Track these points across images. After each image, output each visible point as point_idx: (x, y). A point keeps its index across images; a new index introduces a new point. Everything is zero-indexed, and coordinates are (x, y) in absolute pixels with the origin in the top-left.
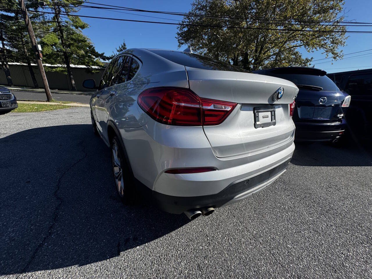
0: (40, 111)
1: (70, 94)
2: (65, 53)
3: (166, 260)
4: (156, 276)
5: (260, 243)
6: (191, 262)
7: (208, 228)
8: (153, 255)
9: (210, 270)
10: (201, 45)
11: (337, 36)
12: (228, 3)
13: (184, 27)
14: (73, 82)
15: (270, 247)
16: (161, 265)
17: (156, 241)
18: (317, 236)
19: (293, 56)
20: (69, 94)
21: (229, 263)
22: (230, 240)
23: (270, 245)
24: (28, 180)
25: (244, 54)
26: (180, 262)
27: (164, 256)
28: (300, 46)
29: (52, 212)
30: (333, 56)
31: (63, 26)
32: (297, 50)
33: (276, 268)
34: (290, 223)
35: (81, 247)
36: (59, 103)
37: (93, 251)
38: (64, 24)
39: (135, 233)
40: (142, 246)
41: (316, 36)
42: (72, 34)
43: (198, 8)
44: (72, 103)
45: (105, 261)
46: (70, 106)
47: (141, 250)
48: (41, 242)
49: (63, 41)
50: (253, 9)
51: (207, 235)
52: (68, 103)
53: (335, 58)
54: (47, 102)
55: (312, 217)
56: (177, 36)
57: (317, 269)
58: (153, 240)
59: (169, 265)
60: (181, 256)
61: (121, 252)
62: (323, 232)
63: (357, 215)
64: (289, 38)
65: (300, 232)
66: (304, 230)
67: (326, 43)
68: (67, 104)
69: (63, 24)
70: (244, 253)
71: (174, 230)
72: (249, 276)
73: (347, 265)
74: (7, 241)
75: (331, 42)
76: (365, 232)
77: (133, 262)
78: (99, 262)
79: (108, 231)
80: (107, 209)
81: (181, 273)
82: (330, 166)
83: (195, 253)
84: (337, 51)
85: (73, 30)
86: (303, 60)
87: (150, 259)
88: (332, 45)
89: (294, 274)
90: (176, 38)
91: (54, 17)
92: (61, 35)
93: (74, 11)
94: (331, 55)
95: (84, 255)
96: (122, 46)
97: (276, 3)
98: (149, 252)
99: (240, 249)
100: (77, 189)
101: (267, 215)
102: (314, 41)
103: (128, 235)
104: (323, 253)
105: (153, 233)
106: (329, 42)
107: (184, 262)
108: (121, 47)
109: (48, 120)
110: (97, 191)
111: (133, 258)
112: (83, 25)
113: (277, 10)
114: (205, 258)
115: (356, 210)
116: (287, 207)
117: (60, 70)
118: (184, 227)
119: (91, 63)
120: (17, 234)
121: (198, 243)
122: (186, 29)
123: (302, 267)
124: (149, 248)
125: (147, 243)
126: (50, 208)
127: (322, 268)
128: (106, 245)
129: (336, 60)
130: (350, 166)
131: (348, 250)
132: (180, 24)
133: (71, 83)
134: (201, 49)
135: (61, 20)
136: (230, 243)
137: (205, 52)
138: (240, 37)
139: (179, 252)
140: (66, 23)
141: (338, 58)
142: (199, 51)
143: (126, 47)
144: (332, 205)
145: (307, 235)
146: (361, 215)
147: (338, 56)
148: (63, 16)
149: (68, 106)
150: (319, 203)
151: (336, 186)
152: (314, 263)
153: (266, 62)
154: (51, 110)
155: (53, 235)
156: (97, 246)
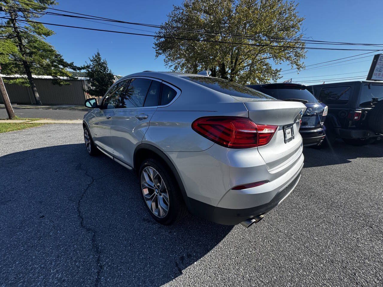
0: (5, 132)
1: (35, 109)
2: (25, 62)
3: (226, 270)
4: (225, 285)
5: (294, 240)
6: (247, 266)
7: (247, 235)
8: (212, 268)
9: (265, 270)
10: (178, 56)
11: (298, 50)
12: (203, 17)
14: (37, 95)
15: (303, 242)
16: (224, 274)
17: (209, 254)
18: (332, 227)
19: (265, 67)
20: (33, 109)
21: (277, 261)
22: (270, 242)
23: (302, 240)
24: (41, 215)
25: (221, 65)
26: (239, 268)
27: (223, 266)
28: (269, 58)
29: (90, 245)
30: (297, 67)
31: (22, 32)
32: (267, 61)
33: (314, 258)
34: (309, 219)
35: (141, 274)
36: (25, 121)
37: (155, 275)
38: (23, 29)
39: (186, 251)
40: (199, 261)
41: (282, 49)
42: (34, 42)
43: (175, 20)
44: (42, 120)
45: (172, 281)
46: (42, 124)
47: (200, 265)
48: (96, 277)
49: (22, 49)
50: (226, 23)
51: (249, 241)
52: (36, 120)
53: (298, 69)
54: (8, 119)
55: (322, 212)
56: (154, 46)
57: (342, 252)
58: (205, 254)
59: (231, 273)
60: (237, 263)
61: (182, 270)
62: (334, 222)
63: (352, 205)
64: (260, 51)
65: (319, 225)
66: (321, 223)
67: (290, 56)
68: (35, 122)
69: (21, 30)
70: (285, 250)
71: (220, 241)
72: (297, 268)
73: (360, 245)
74: (57, 283)
75: (294, 55)
76: (362, 217)
77: (198, 277)
78: (167, 284)
79: (160, 253)
80: (147, 232)
81: (244, 277)
82: (319, 166)
83: (247, 258)
84: (300, 63)
85: (34, 37)
86: (274, 71)
87: (212, 271)
88: (295, 57)
89: (328, 260)
90: (154, 48)
91: (8, 23)
92: (20, 42)
93: (35, 17)
94: (295, 66)
95: (148, 281)
96: (96, 56)
97: (247, 19)
98: (208, 265)
99: (281, 248)
100: (104, 216)
101: (289, 215)
102: (281, 54)
103: (180, 253)
104: (341, 239)
105: (202, 247)
106: (292, 55)
107: (242, 268)
108: (94, 56)
109: (23, 142)
110: (126, 216)
111: (196, 273)
112: (48, 33)
113: (248, 25)
114: (257, 261)
115: (350, 201)
116: (301, 206)
117: (19, 82)
118: (227, 237)
119: (59, 74)
120: (64, 274)
121: (245, 249)
122: (163, 40)
123: (331, 253)
124: (206, 262)
125: (202, 257)
126: (85, 241)
127: (345, 251)
128: (165, 267)
129: (300, 71)
130: (333, 164)
131: (357, 234)
133: (35, 96)
134: (179, 59)
135: (19, 26)
136: (271, 244)
137: (183, 62)
138: (217, 49)
139: (233, 260)
140: (25, 29)
141: (301, 68)
142: (177, 61)
143: (100, 57)
144: (333, 200)
145: (325, 227)
146: (355, 205)
147: (301, 67)
149: (39, 124)
150: (323, 200)
151: (330, 183)
152: (338, 249)
153: (242, 72)
154: (19, 129)
155: (105, 267)
156: (157, 269)
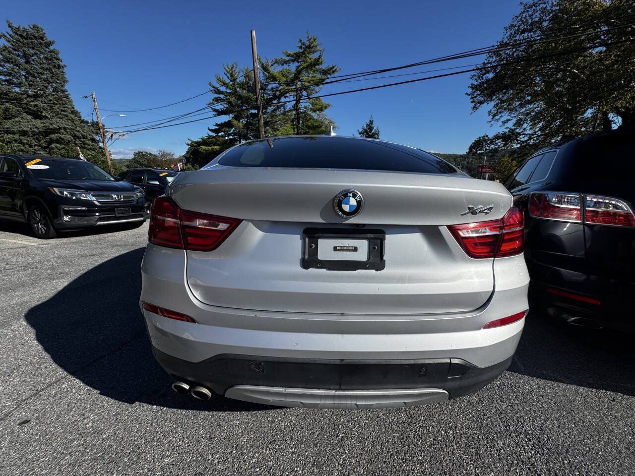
3: (157, 442)
6: (177, 465)
7: (252, 436)
10: (528, 98)
13: (488, 72)
16: (148, 443)
27: (163, 435)
31: (301, 113)
38: (303, 110)
40: (159, 408)
42: (308, 121)
47: (153, 412)
85: (311, 116)
90: (468, 94)
91: (294, 105)
92: (298, 124)
93: (315, 93)
112: (323, 107)
122: (490, 76)
132: (478, 69)
134: (530, 104)
135: (301, 107)
137: (539, 109)
142: (523, 109)
148: (304, 101)
